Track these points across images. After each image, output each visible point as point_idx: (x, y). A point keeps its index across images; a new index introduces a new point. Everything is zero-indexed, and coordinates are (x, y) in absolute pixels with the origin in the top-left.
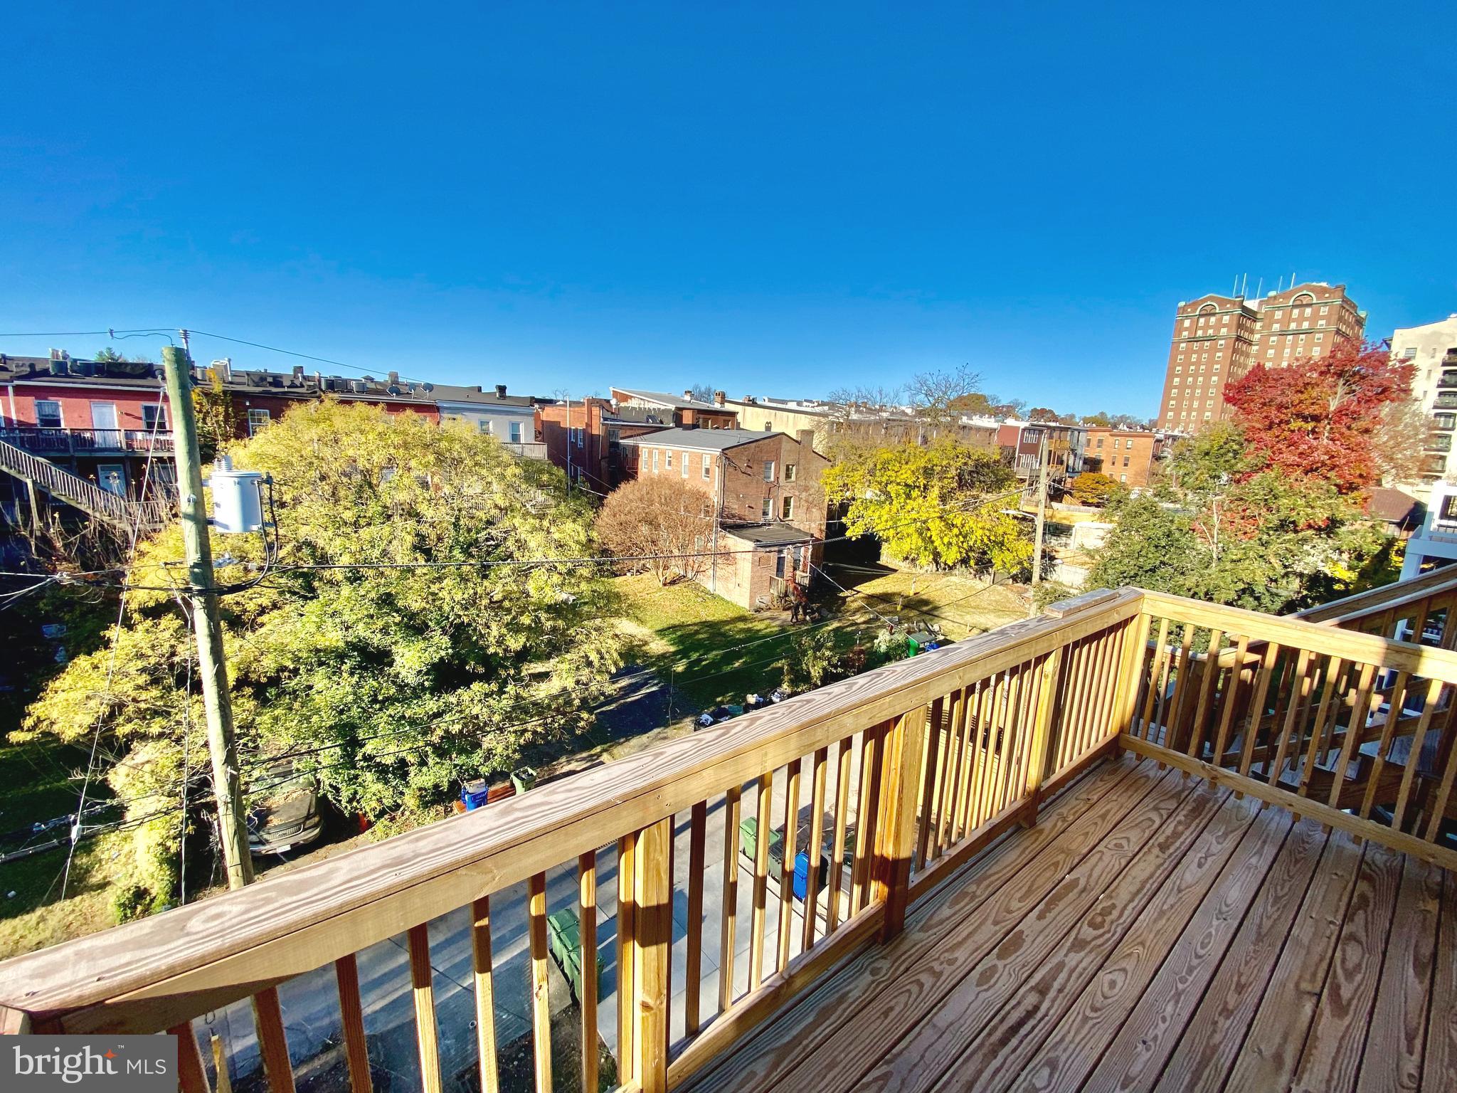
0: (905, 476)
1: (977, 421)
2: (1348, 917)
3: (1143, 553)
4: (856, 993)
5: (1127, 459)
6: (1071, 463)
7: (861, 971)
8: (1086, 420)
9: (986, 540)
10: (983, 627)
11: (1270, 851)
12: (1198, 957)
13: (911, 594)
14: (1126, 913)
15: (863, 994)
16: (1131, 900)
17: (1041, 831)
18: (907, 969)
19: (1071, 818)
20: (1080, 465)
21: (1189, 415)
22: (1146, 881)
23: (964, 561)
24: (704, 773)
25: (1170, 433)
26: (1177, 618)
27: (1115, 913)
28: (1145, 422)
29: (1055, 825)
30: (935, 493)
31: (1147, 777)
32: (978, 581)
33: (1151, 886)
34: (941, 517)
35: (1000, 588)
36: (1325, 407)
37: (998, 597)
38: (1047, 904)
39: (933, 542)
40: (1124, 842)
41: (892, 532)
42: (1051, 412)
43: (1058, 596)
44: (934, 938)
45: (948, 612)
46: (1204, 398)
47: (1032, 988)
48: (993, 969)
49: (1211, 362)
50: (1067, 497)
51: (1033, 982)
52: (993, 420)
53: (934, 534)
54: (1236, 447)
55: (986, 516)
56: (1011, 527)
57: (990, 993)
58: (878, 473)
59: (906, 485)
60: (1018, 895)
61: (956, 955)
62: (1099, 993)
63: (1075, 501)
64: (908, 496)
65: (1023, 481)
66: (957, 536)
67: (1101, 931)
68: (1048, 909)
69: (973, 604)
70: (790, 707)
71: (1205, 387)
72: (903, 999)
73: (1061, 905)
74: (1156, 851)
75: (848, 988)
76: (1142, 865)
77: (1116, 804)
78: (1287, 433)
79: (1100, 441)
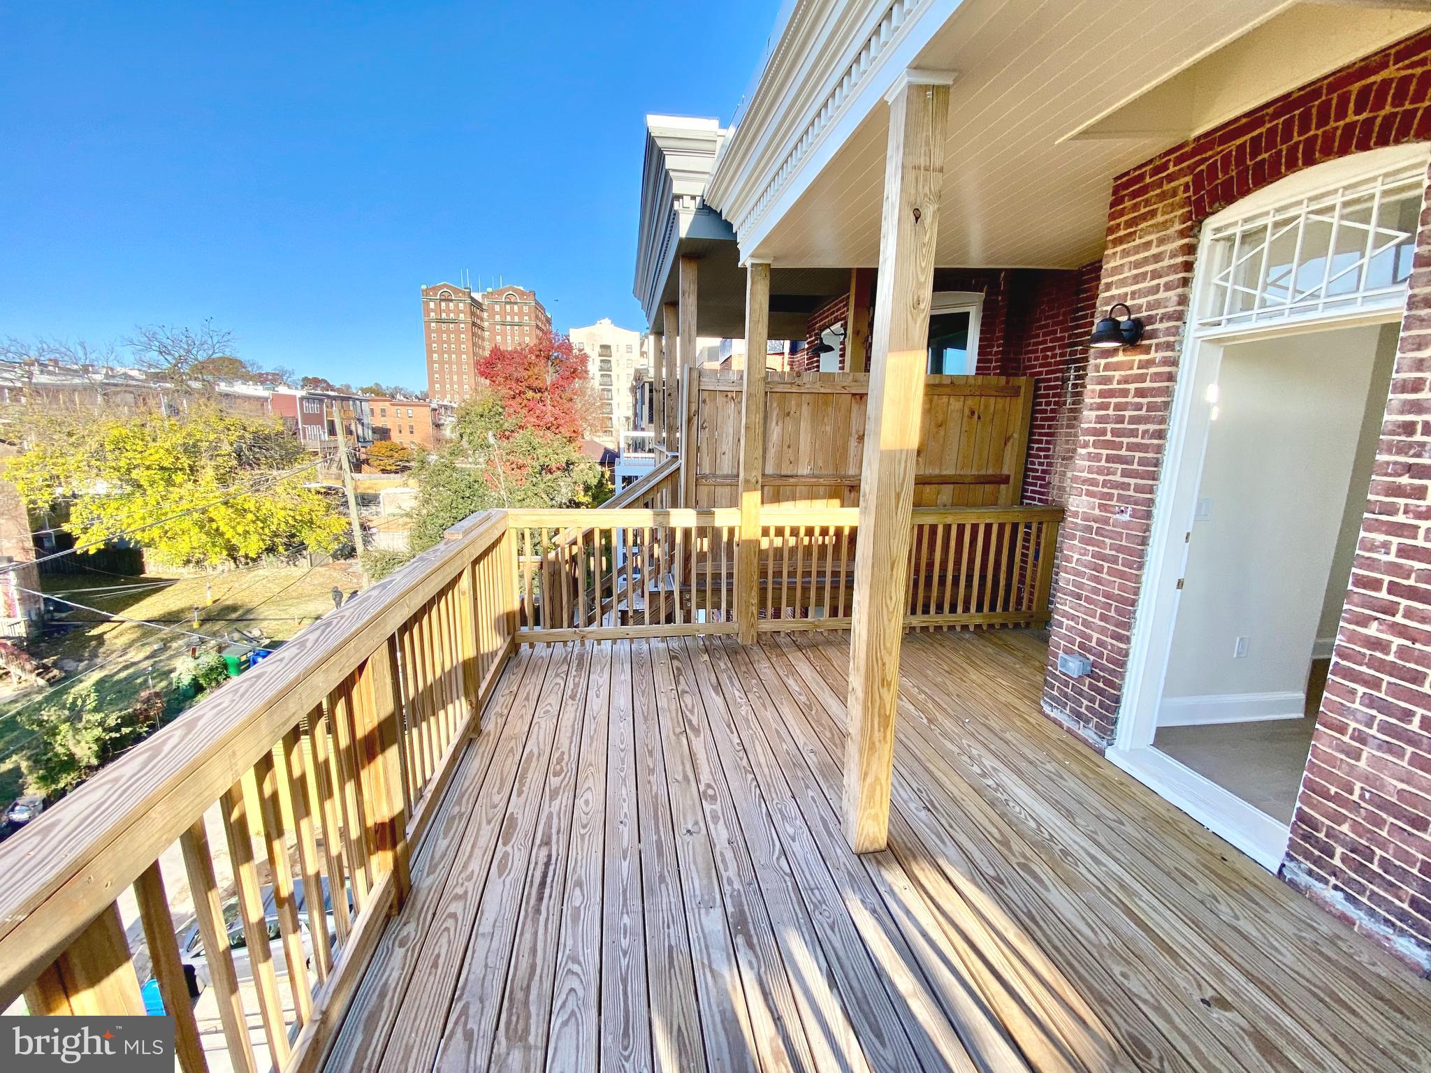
0: (157, 456)
1: (240, 388)
2: (677, 683)
3: (454, 505)
4: (395, 974)
5: (411, 427)
6: (360, 432)
7: (390, 952)
8: (364, 391)
9: (291, 522)
10: (314, 615)
11: (627, 667)
12: (622, 751)
13: (209, 603)
14: (572, 751)
15: (403, 970)
16: (571, 743)
17: (489, 734)
18: (434, 914)
19: (506, 712)
20: (369, 435)
21: (452, 386)
22: (574, 725)
23: (271, 550)
24: (152, 814)
25: (440, 403)
26: (535, 526)
27: (566, 757)
28: (419, 394)
29: (497, 723)
30: (208, 475)
31: (542, 657)
32: (293, 568)
33: (578, 726)
34: (226, 503)
35: (322, 570)
36: (544, 381)
37: (321, 580)
38: (519, 781)
39: (222, 535)
40: (549, 708)
41: (156, 533)
42: (325, 381)
43: (389, 562)
44: (444, 873)
45: (265, 612)
46: (460, 373)
47: (540, 846)
48: (506, 855)
49: (458, 342)
50: (365, 467)
51: (538, 842)
52: (260, 388)
53: (221, 524)
54: (501, 410)
55: (284, 495)
56: (316, 504)
57: (512, 875)
58: (110, 456)
59: (162, 468)
60: (496, 789)
61: (470, 870)
62: (582, 815)
63: (373, 469)
64: (169, 482)
65: (316, 453)
66: (254, 522)
67: (563, 774)
68: (522, 784)
69: (294, 594)
70: (236, 691)
71: (459, 363)
72: (444, 940)
73: (530, 775)
74: (570, 702)
75: (384, 978)
76: (566, 716)
77: (531, 685)
78: (525, 401)
79: (383, 411)
